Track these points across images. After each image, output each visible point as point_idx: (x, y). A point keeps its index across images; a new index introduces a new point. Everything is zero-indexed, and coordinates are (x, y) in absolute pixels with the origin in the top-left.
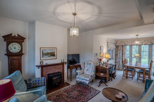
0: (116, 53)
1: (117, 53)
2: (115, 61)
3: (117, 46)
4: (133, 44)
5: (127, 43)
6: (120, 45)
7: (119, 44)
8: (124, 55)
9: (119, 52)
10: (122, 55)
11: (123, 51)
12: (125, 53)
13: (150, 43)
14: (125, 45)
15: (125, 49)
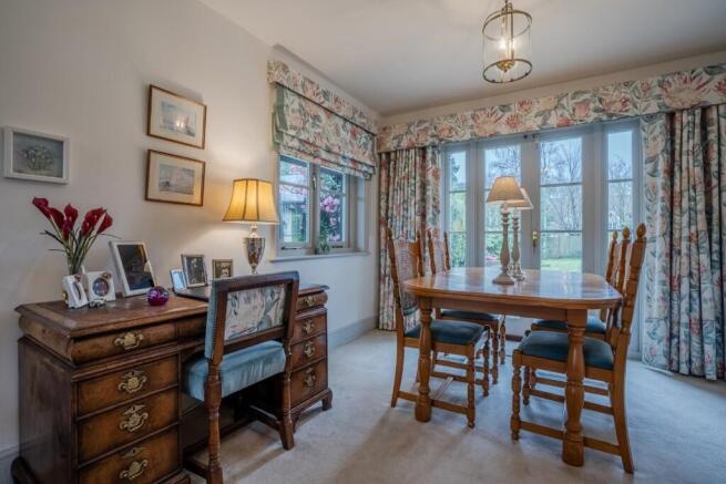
0: (383, 204)
1: (387, 207)
2: (380, 266)
3: (388, 154)
4: (486, 127)
5: (451, 129)
6: (404, 144)
7: (399, 138)
8: (434, 223)
9: (399, 198)
10: (418, 219)
11: (424, 186)
12: (435, 207)
13: (596, 110)
14: (434, 146)
15: (436, 176)
